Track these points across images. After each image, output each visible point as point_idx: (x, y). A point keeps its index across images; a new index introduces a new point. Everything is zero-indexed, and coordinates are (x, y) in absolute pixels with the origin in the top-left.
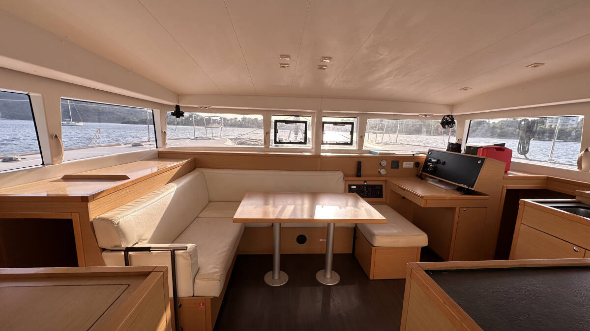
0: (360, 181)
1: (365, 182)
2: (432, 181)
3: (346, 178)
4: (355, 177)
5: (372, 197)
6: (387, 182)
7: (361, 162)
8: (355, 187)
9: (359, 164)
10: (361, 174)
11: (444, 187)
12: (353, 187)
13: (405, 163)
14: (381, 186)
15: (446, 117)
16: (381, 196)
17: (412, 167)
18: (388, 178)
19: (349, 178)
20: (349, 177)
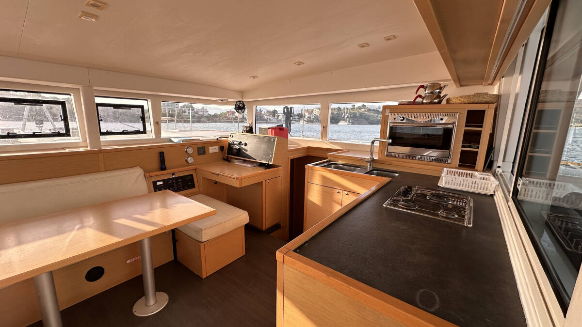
0: (167, 175)
1: (173, 174)
2: (238, 162)
3: (147, 175)
4: (158, 171)
5: (184, 189)
6: (197, 170)
7: (163, 152)
8: (161, 183)
9: (162, 155)
10: (165, 167)
11: (249, 166)
12: (158, 183)
13: (211, 148)
14: (192, 175)
15: (238, 103)
16: (193, 186)
17: (218, 151)
18: (197, 166)
19: (152, 174)
20: (152, 172)
